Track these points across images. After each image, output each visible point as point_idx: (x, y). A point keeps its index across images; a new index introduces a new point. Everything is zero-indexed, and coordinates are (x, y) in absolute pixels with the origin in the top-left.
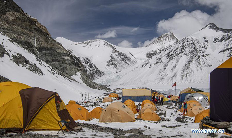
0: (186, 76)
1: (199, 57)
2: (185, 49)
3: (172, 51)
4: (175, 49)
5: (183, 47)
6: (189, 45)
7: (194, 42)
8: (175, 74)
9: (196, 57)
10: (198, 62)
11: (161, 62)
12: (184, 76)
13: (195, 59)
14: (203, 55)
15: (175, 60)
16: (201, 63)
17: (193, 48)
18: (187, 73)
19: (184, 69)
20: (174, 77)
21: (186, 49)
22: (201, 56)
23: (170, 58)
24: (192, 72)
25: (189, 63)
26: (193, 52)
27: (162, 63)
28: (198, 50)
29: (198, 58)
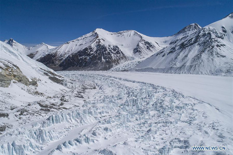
0: (195, 67)
1: (213, 47)
2: (199, 39)
3: (186, 41)
4: (191, 38)
5: (198, 37)
6: (204, 35)
7: (210, 32)
8: (185, 63)
9: (209, 47)
10: (211, 53)
11: (175, 51)
12: (194, 66)
13: (208, 49)
14: (218, 46)
15: (188, 49)
16: (214, 53)
17: (208, 38)
18: (197, 63)
19: (195, 59)
20: (183, 67)
21: (201, 39)
22: (215, 47)
23: (184, 47)
24: (202, 63)
25: (201, 54)
26: (208, 42)
27: (175, 53)
28: (213, 40)
29: (212, 49)
